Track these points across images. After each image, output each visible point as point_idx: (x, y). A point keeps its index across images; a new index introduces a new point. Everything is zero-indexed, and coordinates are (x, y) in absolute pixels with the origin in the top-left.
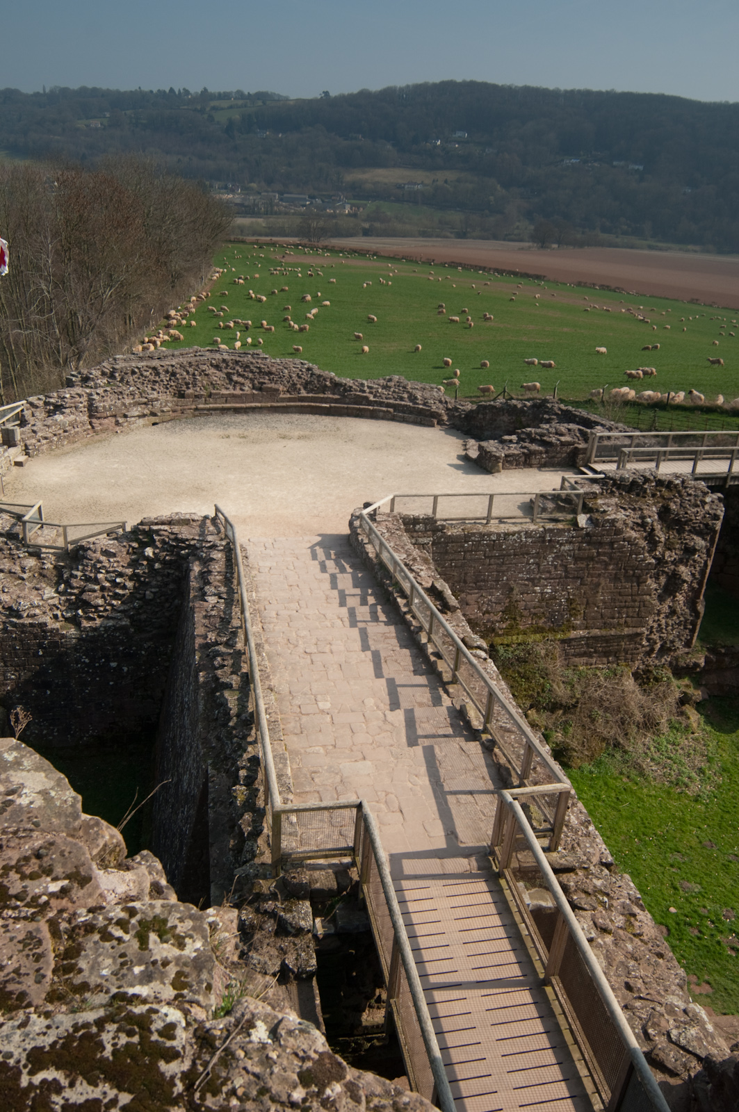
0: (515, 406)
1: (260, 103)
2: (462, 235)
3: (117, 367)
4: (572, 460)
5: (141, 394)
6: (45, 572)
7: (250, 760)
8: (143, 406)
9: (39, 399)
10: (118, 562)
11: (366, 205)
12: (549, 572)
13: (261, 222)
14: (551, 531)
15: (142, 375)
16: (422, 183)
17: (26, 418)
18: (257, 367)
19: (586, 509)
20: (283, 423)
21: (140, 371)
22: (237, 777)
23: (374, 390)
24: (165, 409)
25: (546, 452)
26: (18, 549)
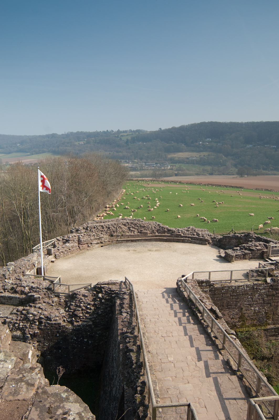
0: (238, 236)
1: (138, 133)
2: (211, 174)
3: (89, 226)
4: (262, 256)
5: (97, 235)
6: (61, 303)
7: (142, 383)
8: (98, 240)
9: (61, 238)
10: (88, 299)
11: (176, 165)
12: (257, 301)
13: (138, 173)
14: (256, 284)
15: (97, 228)
16: (196, 157)
17: (56, 245)
18: (139, 225)
19: (270, 275)
20: (149, 245)
21: (97, 227)
22: (137, 390)
23: (183, 232)
24: (106, 241)
25: (252, 253)
26: (51, 294)
